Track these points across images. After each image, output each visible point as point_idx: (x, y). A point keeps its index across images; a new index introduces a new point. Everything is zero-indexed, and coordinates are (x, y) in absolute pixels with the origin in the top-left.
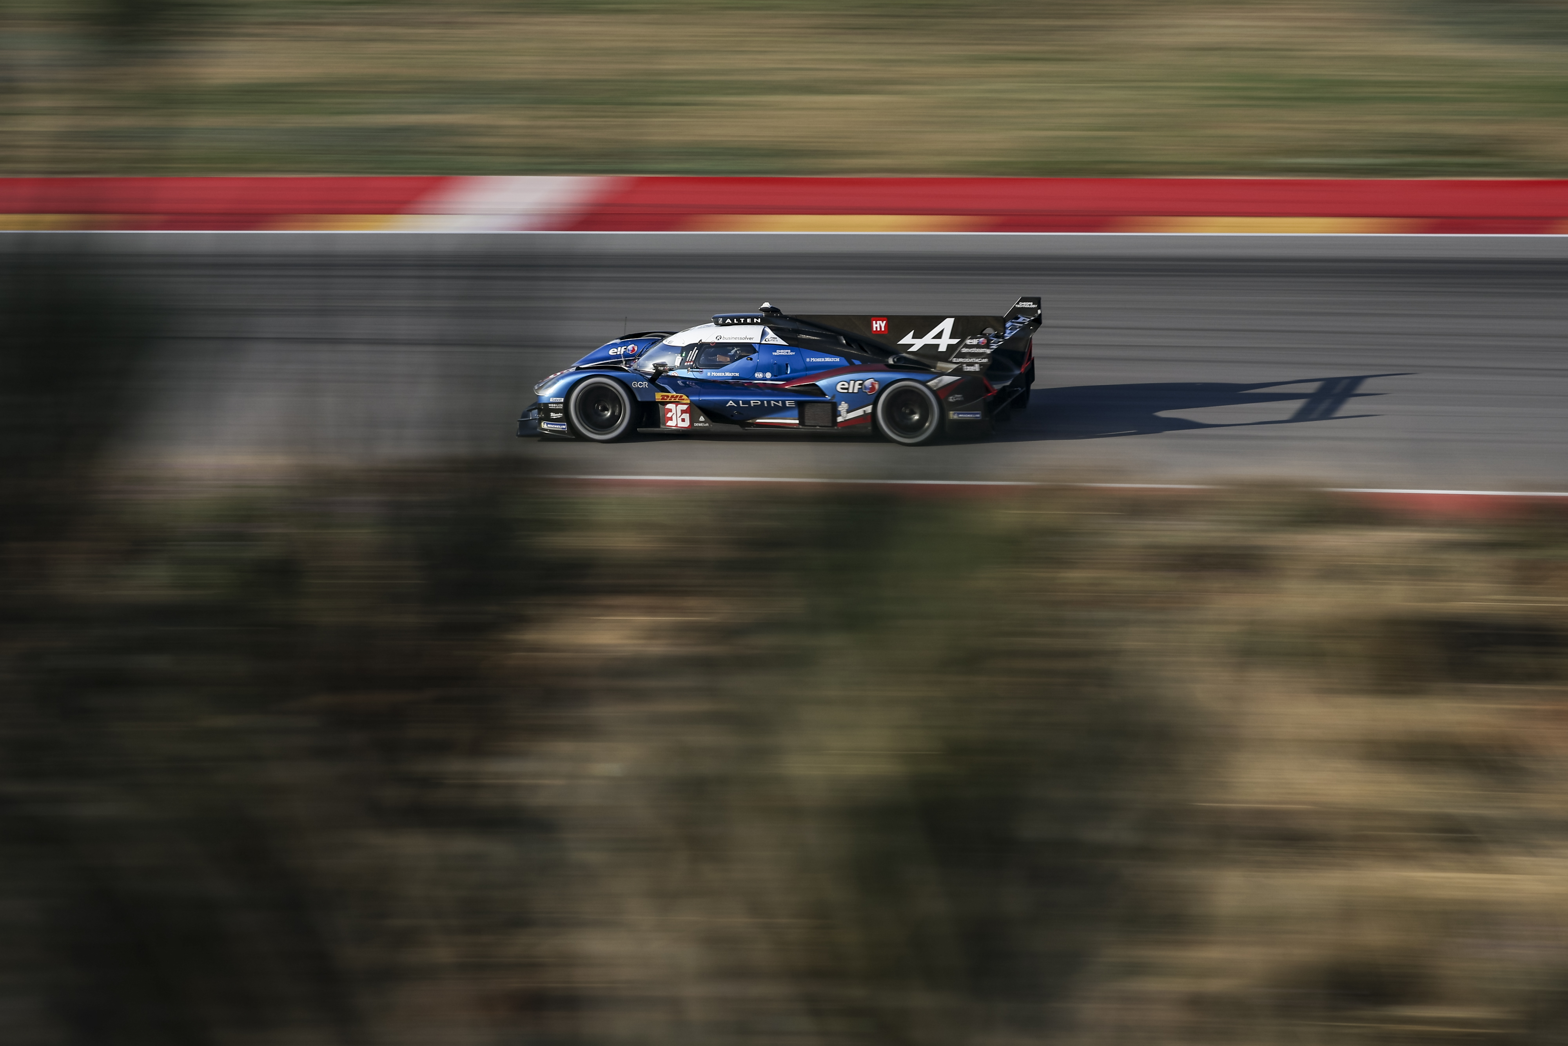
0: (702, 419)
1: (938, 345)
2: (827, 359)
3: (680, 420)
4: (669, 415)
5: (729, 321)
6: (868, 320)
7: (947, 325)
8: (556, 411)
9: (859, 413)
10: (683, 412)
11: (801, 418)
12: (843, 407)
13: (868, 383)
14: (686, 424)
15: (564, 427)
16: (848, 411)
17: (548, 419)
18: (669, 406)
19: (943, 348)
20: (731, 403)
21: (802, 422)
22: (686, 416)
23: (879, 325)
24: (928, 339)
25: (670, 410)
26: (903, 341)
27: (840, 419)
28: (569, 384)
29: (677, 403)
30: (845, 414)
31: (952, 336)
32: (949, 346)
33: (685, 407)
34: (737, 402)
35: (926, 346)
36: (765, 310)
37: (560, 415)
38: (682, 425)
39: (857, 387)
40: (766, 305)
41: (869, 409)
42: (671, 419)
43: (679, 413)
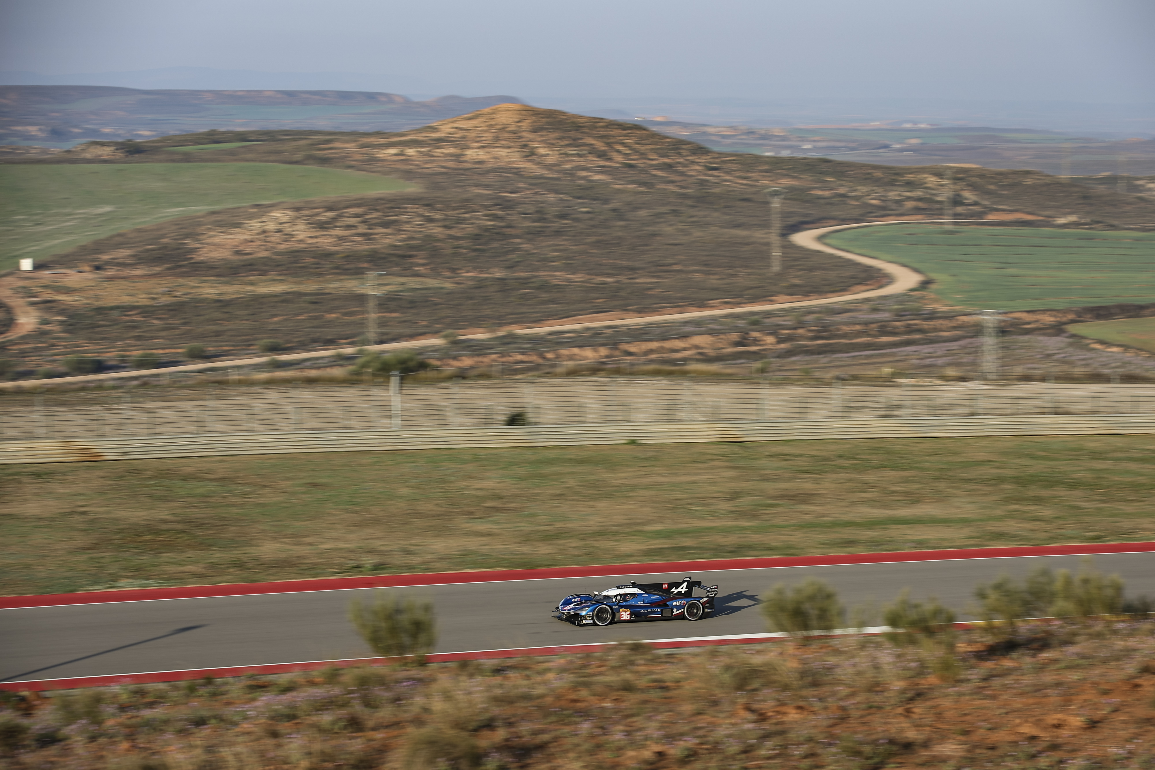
0: (633, 616)
1: (681, 591)
2: (656, 597)
3: (626, 617)
4: (622, 616)
5: (623, 587)
6: (662, 584)
7: (685, 584)
8: (589, 617)
9: (680, 611)
10: (628, 615)
11: (662, 614)
12: (675, 610)
13: (683, 602)
14: (629, 618)
15: (592, 622)
16: (676, 611)
17: (586, 619)
18: (622, 613)
19: (683, 592)
20: (642, 611)
21: (662, 616)
22: (629, 616)
23: (665, 586)
24: (679, 589)
25: (623, 614)
26: (671, 591)
27: (674, 614)
28: (593, 609)
29: (626, 612)
30: (675, 612)
31: (686, 588)
32: (685, 591)
33: (628, 613)
34: (644, 611)
35: (678, 592)
36: (632, 583)
37: (591, 618)
38: (626, 619)
39: (679, 603)
40: (632, 582)
41: (682, 610)
42: (623, 617)
43: (626, 615)
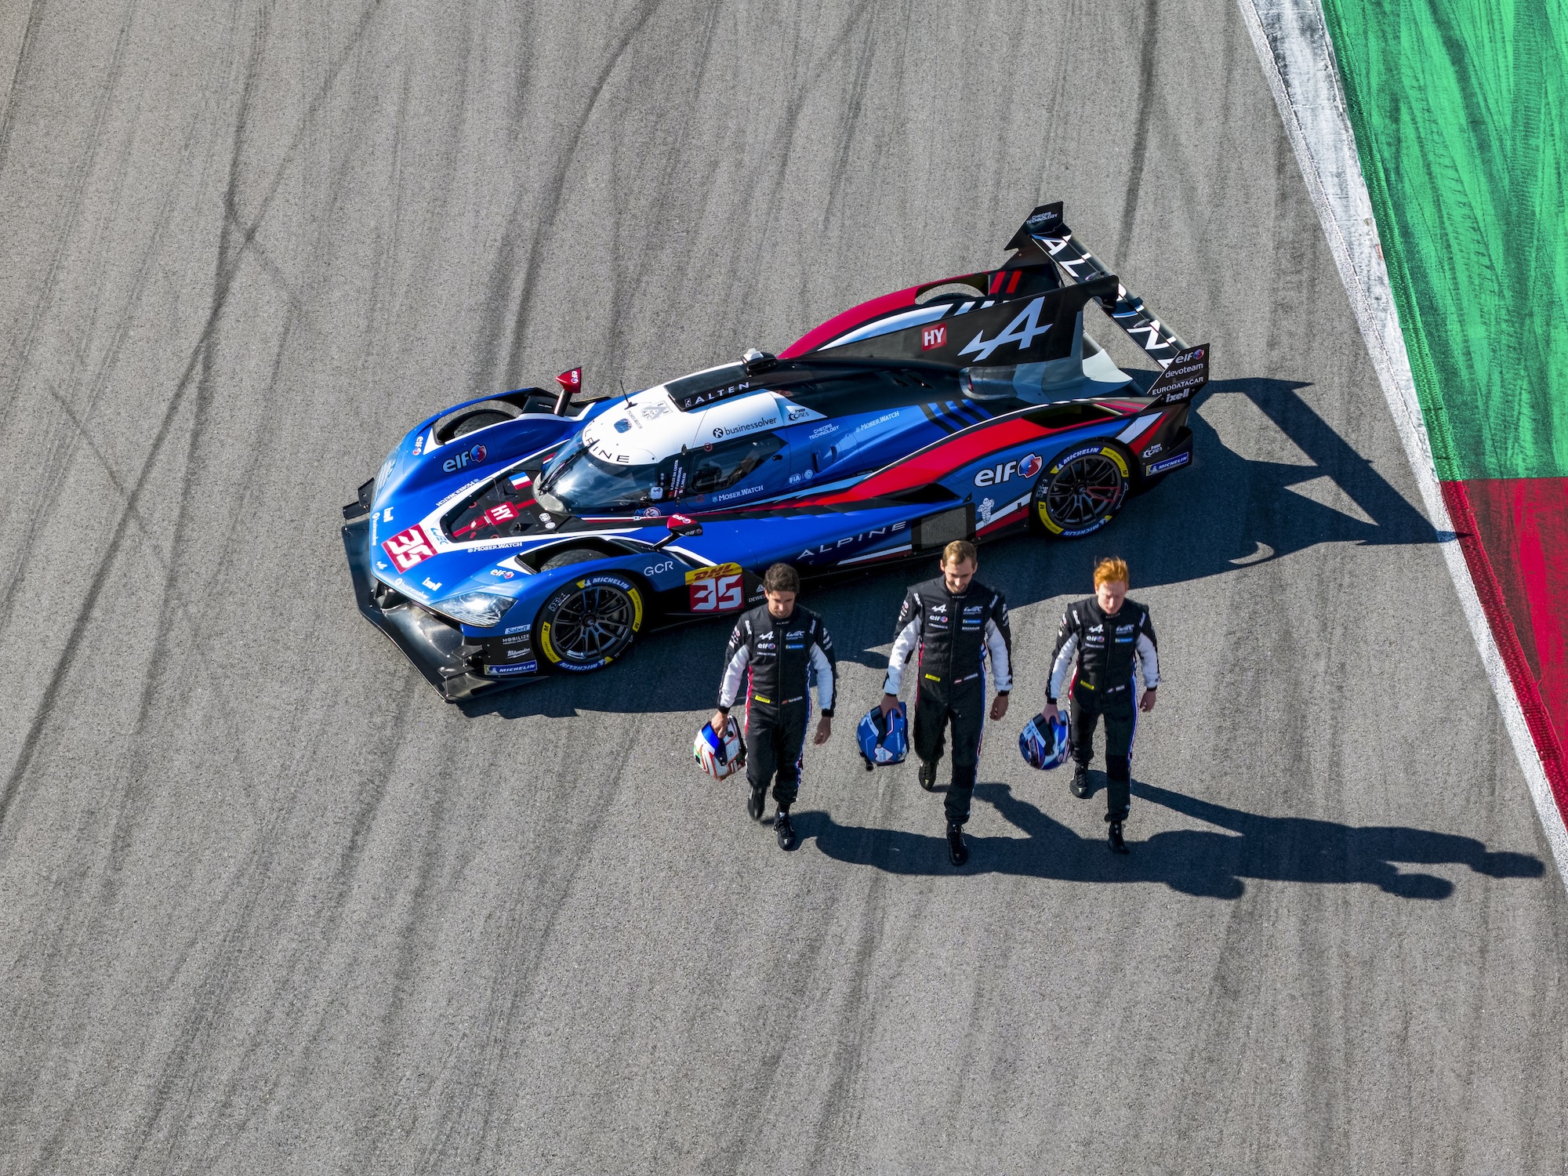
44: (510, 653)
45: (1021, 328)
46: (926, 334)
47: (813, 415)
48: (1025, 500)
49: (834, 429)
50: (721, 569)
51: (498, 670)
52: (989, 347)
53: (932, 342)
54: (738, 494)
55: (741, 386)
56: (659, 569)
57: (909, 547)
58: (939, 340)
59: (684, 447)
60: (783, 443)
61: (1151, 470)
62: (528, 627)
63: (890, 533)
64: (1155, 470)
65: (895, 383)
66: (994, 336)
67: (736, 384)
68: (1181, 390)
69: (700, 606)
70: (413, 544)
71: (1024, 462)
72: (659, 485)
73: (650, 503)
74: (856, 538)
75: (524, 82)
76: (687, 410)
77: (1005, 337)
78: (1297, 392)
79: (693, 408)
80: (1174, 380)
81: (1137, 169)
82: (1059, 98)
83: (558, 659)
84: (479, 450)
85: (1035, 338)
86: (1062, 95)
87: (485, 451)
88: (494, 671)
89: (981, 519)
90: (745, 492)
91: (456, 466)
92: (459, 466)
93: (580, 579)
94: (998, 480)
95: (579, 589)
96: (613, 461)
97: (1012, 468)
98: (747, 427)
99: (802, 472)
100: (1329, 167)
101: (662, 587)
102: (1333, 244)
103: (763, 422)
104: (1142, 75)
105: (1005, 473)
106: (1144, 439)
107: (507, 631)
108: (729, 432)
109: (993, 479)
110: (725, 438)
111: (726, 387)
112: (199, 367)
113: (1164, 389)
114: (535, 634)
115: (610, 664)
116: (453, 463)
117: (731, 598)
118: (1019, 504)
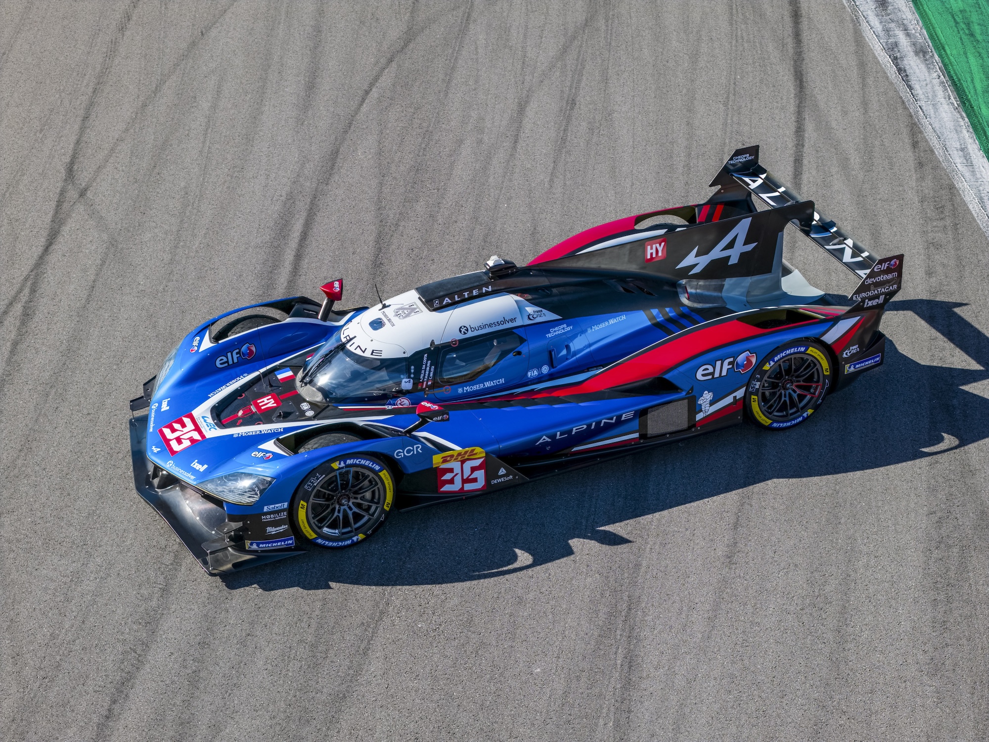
44: (269, 529)
45: (731, 245)
46: (649, 247)
47: (549, 316)
48: (740, 394)
49: (569, 329)
50: (466, 452)
51: (258, 545)
52: (703, 262)
53: (654, 256)
54: (482, 386)
55: (484, 289)
56: (409, 451)
57: (636, 435)
58: (660, 254)
59: (432, 343)
60: (522, 340)
61: (849, 369)
62: (286, 505)
63: (619, 422)
64: (852, 369)
65: (621, 289)
66: (706, 252)
67: (480, 287)
68: (877, 297)
69: (447, 488)
70: (185, 430)
71: (741, 358)
72: (409, 377)
73: (402, 393)
74: (589, 426)
75: (311, 87)
76: (435, 310)
77: (717, 253)
78: (957, 310)
79: (441, 308)
80: (872, 287)
81: (799, 144)
82: (732, 97)
83: (315, 536)
84: (249, 348)
85: (743, 255)
86: (734, 95)
87: (254, 349)
88: (255, 547)
89: (701, 411)
90: (488, 384)
91: (227, 362)
92: (231, 362)
93: (334, 460)
94: (717, 375)
95: (333, 470)
96: (368, 354)
97: (729, 363)
98: (490, 325)
99: (539, 367)
100: (954, 144)
101: (411, 469)
102: (967, 199)
103: (505, 321)
104: (796, 81)
105: (723, 368)
106: (845, 340)
107: (266, 509)
108: (473, 329)
109: (713, 374)
110: (470, 334)
111: (470, 290)
112: (27, 291)
113: (864, 295)
114: (292, 511)
115: (363, 540)
116: (225, 359)
117: (475, 480)
118: (735, 397)
